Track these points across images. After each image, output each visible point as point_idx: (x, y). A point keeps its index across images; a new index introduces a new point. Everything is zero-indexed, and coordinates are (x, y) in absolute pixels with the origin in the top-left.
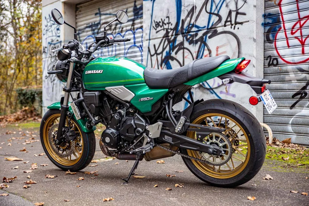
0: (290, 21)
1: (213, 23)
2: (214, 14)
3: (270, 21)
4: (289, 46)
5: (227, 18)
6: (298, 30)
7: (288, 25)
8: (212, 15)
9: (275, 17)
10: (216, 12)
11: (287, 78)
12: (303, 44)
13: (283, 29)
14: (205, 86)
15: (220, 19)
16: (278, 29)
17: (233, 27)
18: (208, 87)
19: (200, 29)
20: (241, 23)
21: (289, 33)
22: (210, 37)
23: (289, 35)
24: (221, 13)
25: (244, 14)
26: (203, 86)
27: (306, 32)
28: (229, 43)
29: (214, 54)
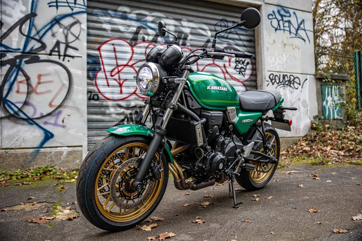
0: (109, 65)
1: (32, 48)
2: (33, 38)
3: (90, 61)
4: (108, 85)
5: (54, 48)
6: (116, 74)
7: (108, 68)
8: (30, 39)
9: (95, 59)
10: (37, 37)
11: (108, 111)
12: (121, 85)
13: (103, 70)
14: (20, 116)
15: (44, 46)
16: (98, 69)
17: (62, 58)
18: (25, 117)
19: (9, 50)
20: (73, 57)
21: (108, 74)
22: (27, 62)
23: (109, 77)
24: (45, 40)
25: (76, 49)
26: (16, 116)
27: (123, 76)
28: (57, 73)
29: (34, 81)
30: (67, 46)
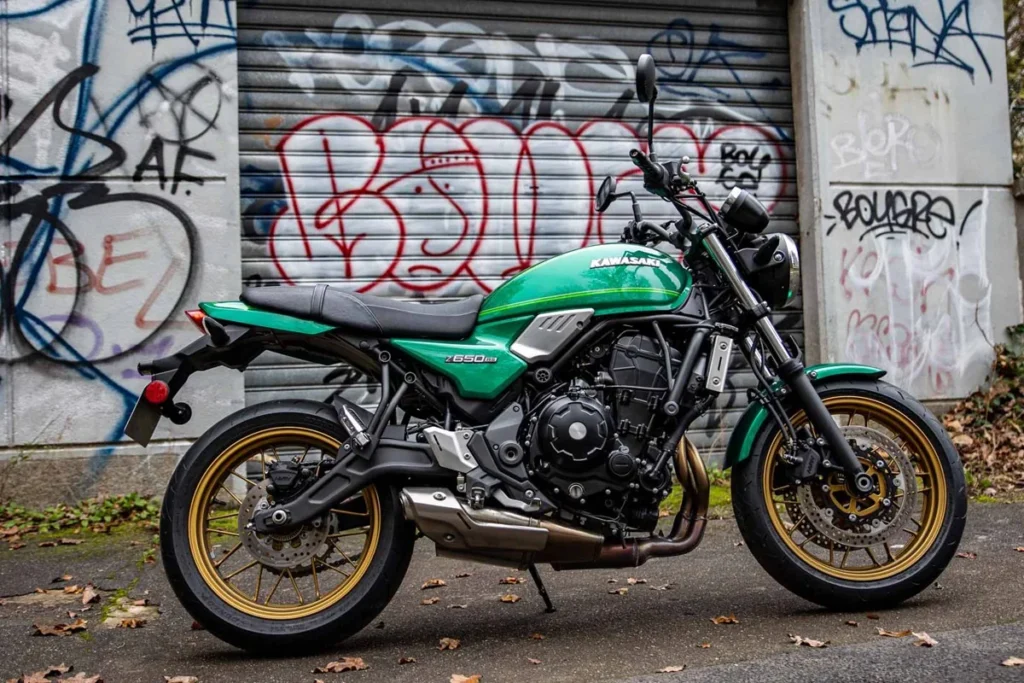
0: (311, 193)
1: (89, 162)
2: (90, 136)
3: (254, 185)
4: (309, 255)
5: (148, 157)
6: (333, 219)
7: (307, 204)
8: (82, 138)
9: (269, 178)
10: (101, 132)
12: (346, 253)
13: (291, 210)
14: (58, 355)
15: (119, 156)
16: (277, 209)
17: (169, 184)
18: (72, 358)
19: (29, 172)
20: (199, 180)
21: (308, 222)
22: (75, 205)
23: (310, 229)
24: (122, 137)
25: (209, 157)
26: (50, 355)
27: (352, 226)
28: (156, 229)
29: (94, 257)
30: (184, 151)
